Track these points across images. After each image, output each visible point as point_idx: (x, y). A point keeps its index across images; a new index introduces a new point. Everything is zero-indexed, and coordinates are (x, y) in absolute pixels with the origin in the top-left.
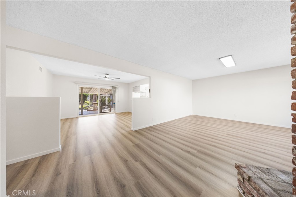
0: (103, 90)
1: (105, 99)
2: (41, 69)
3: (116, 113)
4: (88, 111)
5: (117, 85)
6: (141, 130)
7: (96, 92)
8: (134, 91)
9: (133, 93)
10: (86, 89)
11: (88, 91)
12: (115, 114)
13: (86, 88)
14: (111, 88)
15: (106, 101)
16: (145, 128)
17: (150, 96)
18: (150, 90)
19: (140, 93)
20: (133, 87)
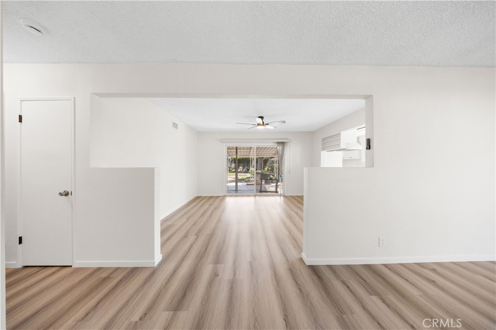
0: (269, 150)
1: (272, 166)
2: (175, 125)
3: (284, 196)
4: (247, 184)
5: (287, 139)
6: (331, 267)
7: (262, 155)
8: (324, 149)
9: (322, 152)
10: (245, 151)
11: (248, 153)
12: (282, 198)
13: (244, 149)
14: (276, 145)
15: (275, 168)
16: (348, 266)
17: (371, 163)
18: (369, 142)
19: (341, 153)
20: (324, 139)
